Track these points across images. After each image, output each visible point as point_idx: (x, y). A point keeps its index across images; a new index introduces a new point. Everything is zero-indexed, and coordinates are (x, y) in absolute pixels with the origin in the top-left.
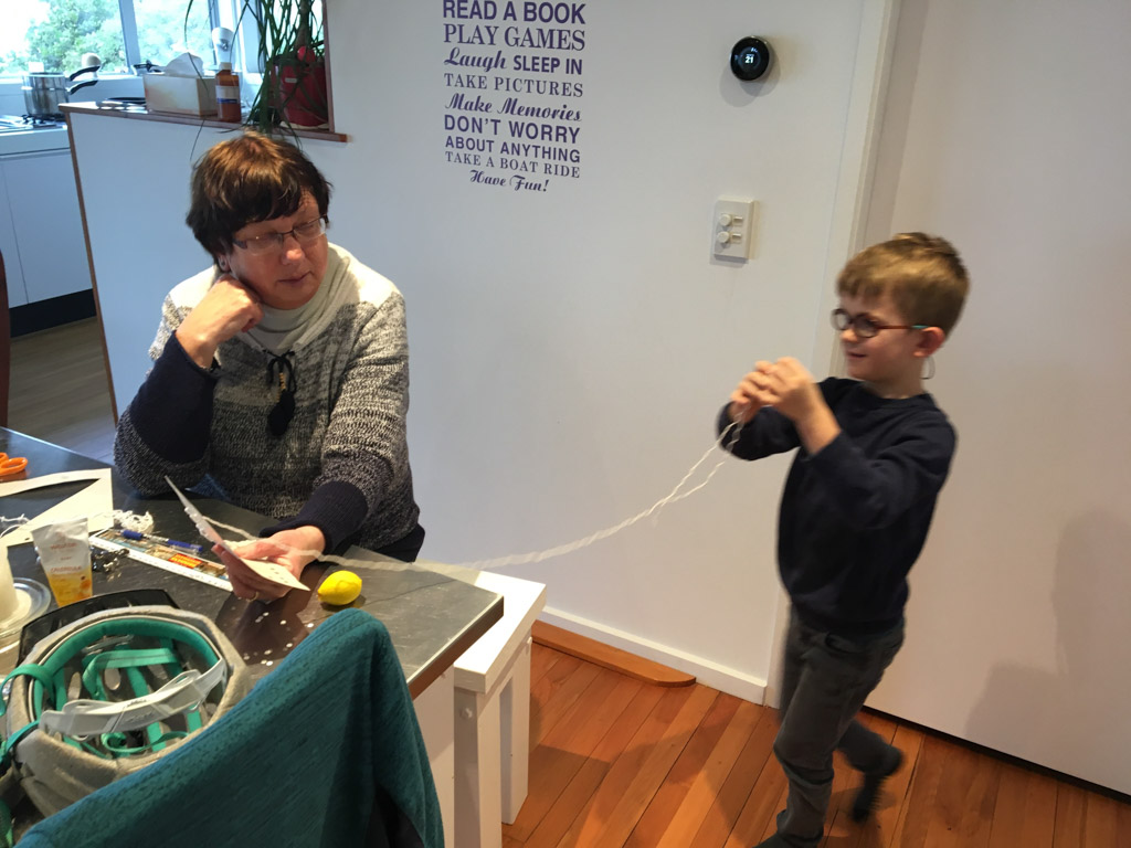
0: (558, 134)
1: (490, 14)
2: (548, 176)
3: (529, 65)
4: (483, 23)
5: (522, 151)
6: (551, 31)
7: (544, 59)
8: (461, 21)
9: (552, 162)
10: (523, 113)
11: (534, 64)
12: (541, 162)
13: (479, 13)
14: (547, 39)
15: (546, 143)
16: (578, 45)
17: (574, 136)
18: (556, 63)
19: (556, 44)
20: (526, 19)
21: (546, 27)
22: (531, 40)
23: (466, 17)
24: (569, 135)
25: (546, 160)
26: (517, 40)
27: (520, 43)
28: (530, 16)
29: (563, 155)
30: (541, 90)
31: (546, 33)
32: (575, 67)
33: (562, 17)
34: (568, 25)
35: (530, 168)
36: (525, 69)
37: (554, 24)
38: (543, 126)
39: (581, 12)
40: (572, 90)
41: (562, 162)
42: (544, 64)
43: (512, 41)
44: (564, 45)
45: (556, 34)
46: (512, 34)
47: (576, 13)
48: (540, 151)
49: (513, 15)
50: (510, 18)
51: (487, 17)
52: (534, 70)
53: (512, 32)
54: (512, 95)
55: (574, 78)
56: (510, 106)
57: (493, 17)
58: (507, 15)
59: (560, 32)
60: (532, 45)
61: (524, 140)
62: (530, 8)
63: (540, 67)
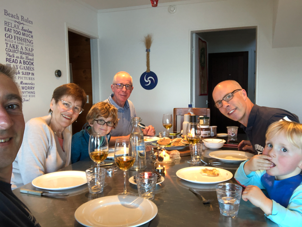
0: (31, 88)
1: (16, 62)
2: (30, 98)
3: (25, 74)
4: (15, 64)
5: (24, 93)
6: (28, 67)
7: (28, 72)
8: (10, 63)
9: (30, 94)
10: (24, 84)
11: (26, 73)
12: (28, 94)
13: (14, 62)
14: (28, 68)
15: (29, 90)
16: (33, 70)
17: (34, 88)
18: (30, 73)
19: (29, 69)
20: (24, 64)
21: (27, 66)
22: (25, 68)
23: (11, 62)
24: (33, 88)
25: (29, 94)
26: (22, 68)
27: (23, 69)
28: (24, 63)
29: (32, 92)
30: (27, 79)
31: (27, 67)
32: (33, 74)
33: (30, 64)
34: (31, 66)
35: (26, 96)
36: (24, 75)
37: (29, 65)
38: (28, 87)
39: (33, 64)
40: (33, 79)
41: (32, 94)
42: (28, 74)
43: (21, 68)
44: (31, 70)
45: (29, 67)
46: (21, 67)
47: (32, 64)
48: (28, 92)
49: (21, 63)
50: (20, 64)
51: (16, 63)
52: (26, 75)
53: (21, 66)
54: (22, 80)
55: (33, 77)
56: (21, 83)
57: (17, 63)
58: (20, 63)
59: (30, 67)
60: (25, 70)
61: (25, 90)
62: (24, 62)
63: (27, 74)
